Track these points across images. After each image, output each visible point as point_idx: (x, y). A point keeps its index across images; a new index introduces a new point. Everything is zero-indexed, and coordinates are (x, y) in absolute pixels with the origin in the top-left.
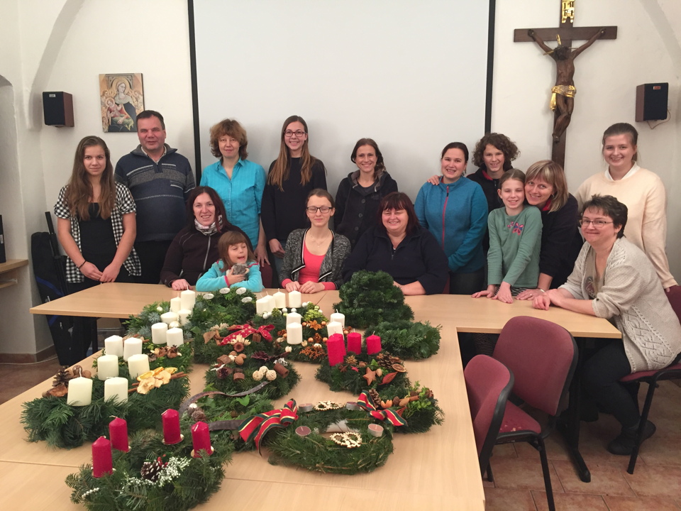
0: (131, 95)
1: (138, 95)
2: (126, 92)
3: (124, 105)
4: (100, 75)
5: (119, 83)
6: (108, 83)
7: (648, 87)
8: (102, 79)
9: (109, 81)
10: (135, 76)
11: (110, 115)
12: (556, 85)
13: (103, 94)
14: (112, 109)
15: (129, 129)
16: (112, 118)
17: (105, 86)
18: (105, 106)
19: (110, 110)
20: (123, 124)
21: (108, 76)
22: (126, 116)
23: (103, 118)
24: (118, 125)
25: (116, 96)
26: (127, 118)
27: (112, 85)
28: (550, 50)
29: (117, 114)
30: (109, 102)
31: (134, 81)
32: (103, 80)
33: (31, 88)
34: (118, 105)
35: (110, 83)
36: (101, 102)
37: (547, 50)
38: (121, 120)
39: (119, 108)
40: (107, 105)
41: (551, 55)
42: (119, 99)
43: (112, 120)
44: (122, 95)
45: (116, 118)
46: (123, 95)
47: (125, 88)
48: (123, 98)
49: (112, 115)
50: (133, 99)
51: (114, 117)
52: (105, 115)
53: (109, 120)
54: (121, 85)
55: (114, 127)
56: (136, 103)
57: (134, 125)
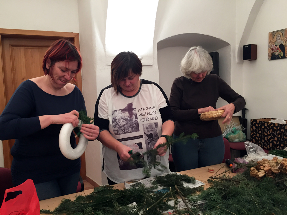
0: (283, 40)
1: (286, 39)
2: (280, 39)
4: (269, 33)
6: (272, 36)
10: (285, 30)
11: (272, 52)
13: (270, 42)
15: (281, 57)
16: (273, 53)
17: (271, 38)
18: (270, 48)
20: (278, 55)
21: (273, 32)
23: (269, 53)
24: (276, 56)
25: (275, 42)
29: (275, 51)
30: (272, 45)
31: (285, 33)
32: (270, 35)
33: (239, 45)
34: (276, 46)
38: (277, 53)
39: (277, 48)
42: (277, 43)
44: (279, 41)
45: (275, 53)
46: (279, 40)
47: (280, 37)
50: (284, 42)
51: (274, 52)
52: (270, 52)
53: (271, 54)
54: (279, 36)
55: (273, 57)
56: (285, 43)
57: (283, 55)
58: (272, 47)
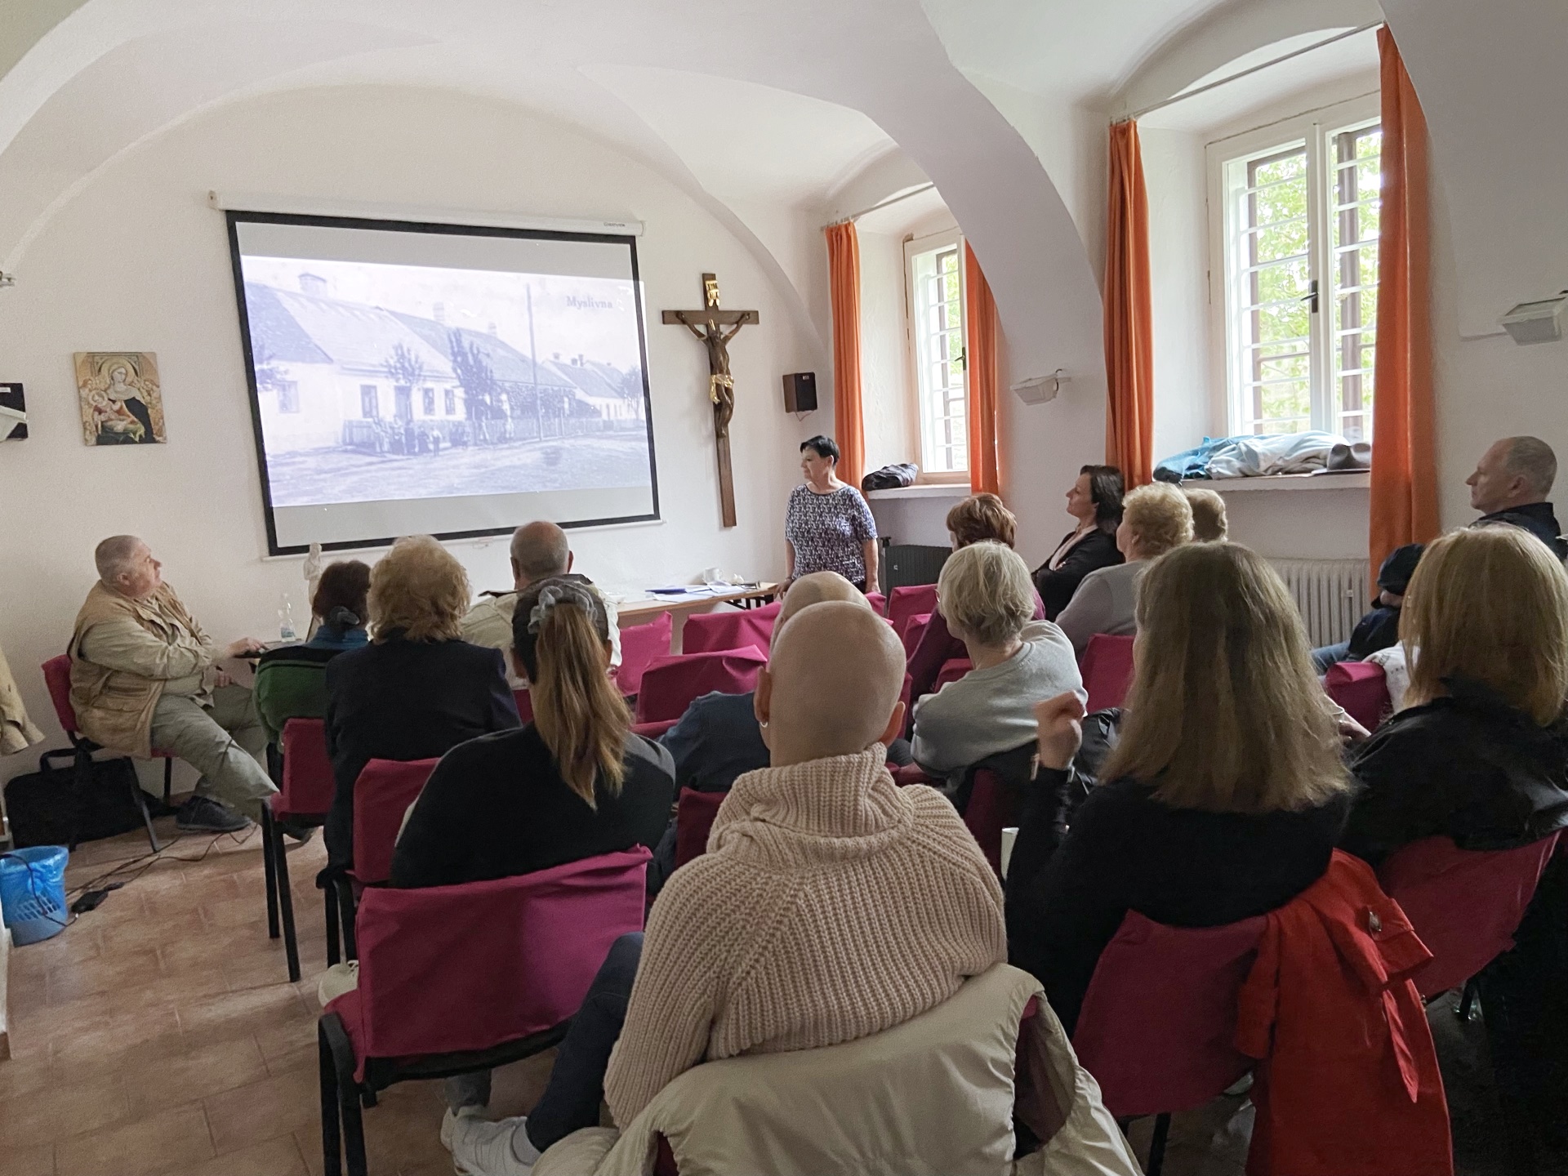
0: (137, 387)
1: (150, 385)
2: (129, 380)
3: (126, 401)
4: (75, 356)
5: (113, 368)
7: (798, 376)
8: (79, 361)
9: (93, 363)
10: (144, 357)
11: (99, 419)
12: (712, 374)
13: (83, 385)
14: (103, 409)
15: (137, 439)
16: (102, 422)
17: (86, 372)
19: (100, 412)
20: (126, 432)
21: (92, 355)
22: (129, 420)
23: (84, 424)
24: (117, 433)
25: (109, 388)
26: (132, 422)
27: (100, 370)
28: (703, 335)
29: (113, 417)
30: (97, 398)
31: (141, 364)
32: (81, 362)
34: (114, 402)
35: (97, 368)
36: (80, 397)
37: (700, 335)
38: (120, 426)
39: (116, 407)
40: (92, 402)
41: (704, 341)
42: (116, 392)
43: (102, 426)
44: (121, 387)
45: (110, 423)
46: (122, 385)
48: (123, 392)
49: (103, 417)
50: (141, 393)
51: (106, 421)
52: (90, 420)
53: (97, 427)
54: (119, 370)
55: (107, 437)
56: (148, 398)
57: (146, 433)
58: (94, 404)
